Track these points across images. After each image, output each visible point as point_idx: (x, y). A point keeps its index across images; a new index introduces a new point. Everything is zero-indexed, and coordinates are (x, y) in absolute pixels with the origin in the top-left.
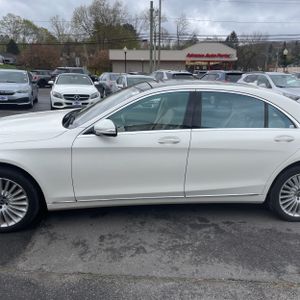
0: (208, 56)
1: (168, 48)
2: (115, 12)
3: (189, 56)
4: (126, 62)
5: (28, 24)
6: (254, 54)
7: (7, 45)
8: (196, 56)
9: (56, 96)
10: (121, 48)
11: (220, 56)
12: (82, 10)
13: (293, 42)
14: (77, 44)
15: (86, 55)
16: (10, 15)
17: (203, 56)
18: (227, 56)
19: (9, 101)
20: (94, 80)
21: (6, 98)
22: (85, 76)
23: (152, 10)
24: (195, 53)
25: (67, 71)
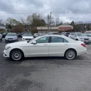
0: (65, 28)
1: (54, 26)
2: (39, 16)
3: (60, 28)
4: (41, 30)
5: (14, 20)
6: (79, 27)
7: (8, 26)
8: (62, 28)
9: (23, 39)
10: (40, 26)
11: (69, 28)
12: (29, 16)
14: (28, 25)
15: (30, 28)
16: (9, 18)
18: (70, 28)
19: (12, 40)
20: (33, 35)
21: (11, 40)
22: (30, 34)
23: (48, 17)
25: (26, 33)
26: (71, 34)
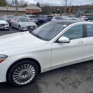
0: (33, 10)
3: (27, 10)
6: (45, 10)
11: (37, 10)
13: (55, 7)
17: (31, 10)
18: (39, 10)
24: (28, 9)
26: (55, 18)
